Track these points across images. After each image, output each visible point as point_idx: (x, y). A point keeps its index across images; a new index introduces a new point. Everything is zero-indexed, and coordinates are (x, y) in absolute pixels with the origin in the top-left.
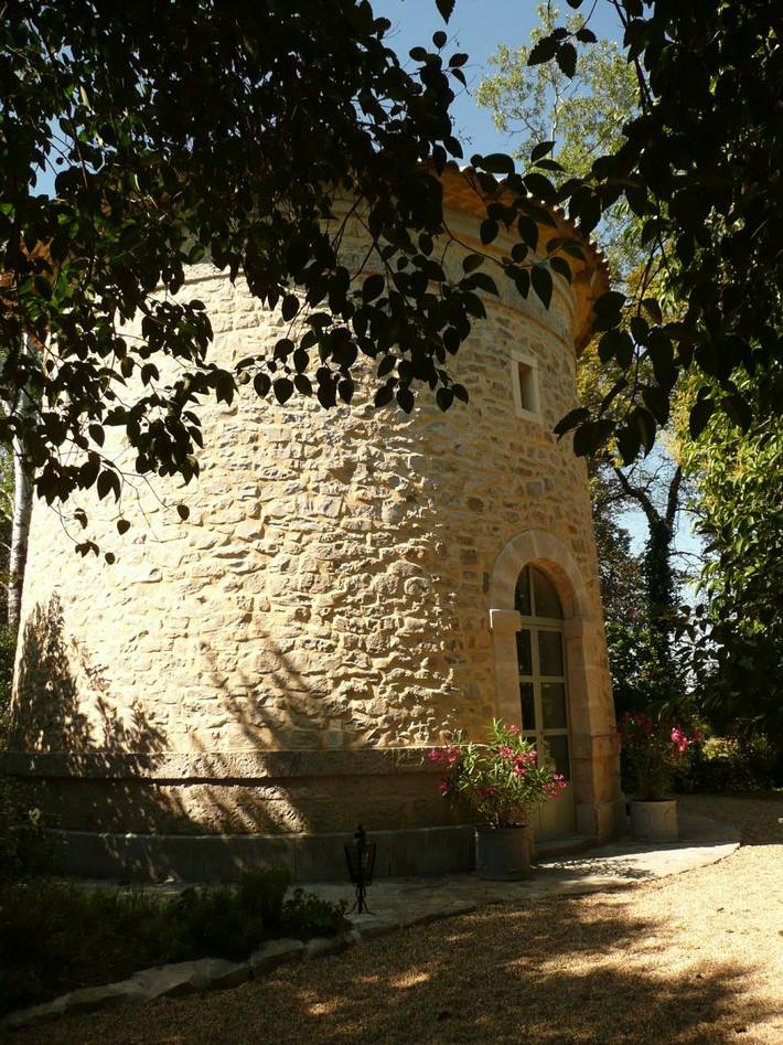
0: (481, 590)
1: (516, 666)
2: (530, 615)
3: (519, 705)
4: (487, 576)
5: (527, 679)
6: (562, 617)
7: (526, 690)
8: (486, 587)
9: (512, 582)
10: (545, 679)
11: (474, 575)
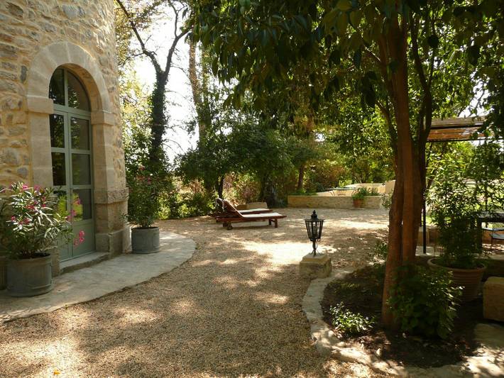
0: (19, 78)
1: (49, 140)
2: (64, 105)
3: (50, 168)
4: (24, 69)
5: (58, 150)
6: (90, 110)
7: (58, 161)
8: (23, 78)
9: (47, 77)
10: (75, 151)
11: (12, 67)
